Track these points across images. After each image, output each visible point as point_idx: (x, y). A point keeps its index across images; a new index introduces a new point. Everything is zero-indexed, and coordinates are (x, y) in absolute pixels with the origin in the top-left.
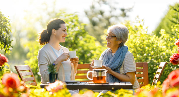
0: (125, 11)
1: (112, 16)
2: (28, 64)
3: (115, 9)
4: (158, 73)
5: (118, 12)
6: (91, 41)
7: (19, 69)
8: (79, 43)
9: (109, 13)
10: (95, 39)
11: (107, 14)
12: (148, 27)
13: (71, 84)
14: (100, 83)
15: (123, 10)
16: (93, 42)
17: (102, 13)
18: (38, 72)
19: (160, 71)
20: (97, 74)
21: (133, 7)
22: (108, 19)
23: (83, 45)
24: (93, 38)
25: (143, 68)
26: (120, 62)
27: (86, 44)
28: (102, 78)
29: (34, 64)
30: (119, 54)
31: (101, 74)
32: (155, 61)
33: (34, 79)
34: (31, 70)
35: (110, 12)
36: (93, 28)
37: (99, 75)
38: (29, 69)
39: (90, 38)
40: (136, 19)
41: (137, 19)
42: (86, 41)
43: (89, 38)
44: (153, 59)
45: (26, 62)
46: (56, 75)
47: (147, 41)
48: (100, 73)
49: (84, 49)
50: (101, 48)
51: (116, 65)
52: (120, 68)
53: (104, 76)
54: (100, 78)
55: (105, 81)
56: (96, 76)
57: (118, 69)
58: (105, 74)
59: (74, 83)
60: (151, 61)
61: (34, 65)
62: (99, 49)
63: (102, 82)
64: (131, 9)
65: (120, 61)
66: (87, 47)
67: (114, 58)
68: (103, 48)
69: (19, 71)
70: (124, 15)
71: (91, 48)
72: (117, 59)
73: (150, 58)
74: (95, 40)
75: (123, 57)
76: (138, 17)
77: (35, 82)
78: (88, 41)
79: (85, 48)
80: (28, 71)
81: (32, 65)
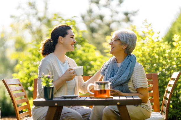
0: (129, 15)
1: (113, 21)
2: (16, 77)
3: (117, 13)
4: (170, 85)
5: (122, 16)
6: (91, 50)
7: (8, 83)
8: (77, 53)
9: (110, 17)
10: (95, 47)
11: (107, 19)
12: (160, 32)
13: (70, 99)
14: (104, 97)
15: (126, 14)
16: (92, 52)
17: (101, 18)
18: (28, 87)
19: (172, 83)
20: (100, 87)
21: (138, 10)
22: (109, 25)
23: (81, 54)
24: (93, 47)
25: (152, 80)
26: (129, 76)
27: (84, 53)
28: (105, 91)
29: (23, 77)
30: (127, 66)
31: (104, 87)
32: (167, 72)
33: (25, 95)
34: (21, 84)
35: (112, 16)
36: (91, 35)
37: (103, 89)
38: (19, 83)
39: (90, 47)
40: (143, 23)
41: (146, 24)
42: (84, 51)
43: (88, 47)
44: (164, 70)
45: (15, 75)
46: (51, 89)
47: (158, 49)
48: (102, 86)
49: (82, 60)
50: (102, 58)
51: (124, 79)
52: (128, 82)
53: (107, 89)
54: (103, 92)
55: (109, 95)
56: (99, 90)
57: (126, 83)
58: (108, 88)
59: (72, 99)
60: (162, 72)
61: (24, 79)
62: (100, 59)
63: (106, 96)
64: (136, 12)
65: (128, 74)
66: (86, 57)
67: (121, 70)
68: (106, 58)
69: (8, 85)
70: (128, 20)
71: (90, 58)
72: (125, 71)
73: (160, 69)
74: (95, 50)
75: (132, 69)
76: (146, 21)
77: (26, 98)
78: (86, 51)
79: (84, 59)
80: (18, 85)
81: (21, 79)
